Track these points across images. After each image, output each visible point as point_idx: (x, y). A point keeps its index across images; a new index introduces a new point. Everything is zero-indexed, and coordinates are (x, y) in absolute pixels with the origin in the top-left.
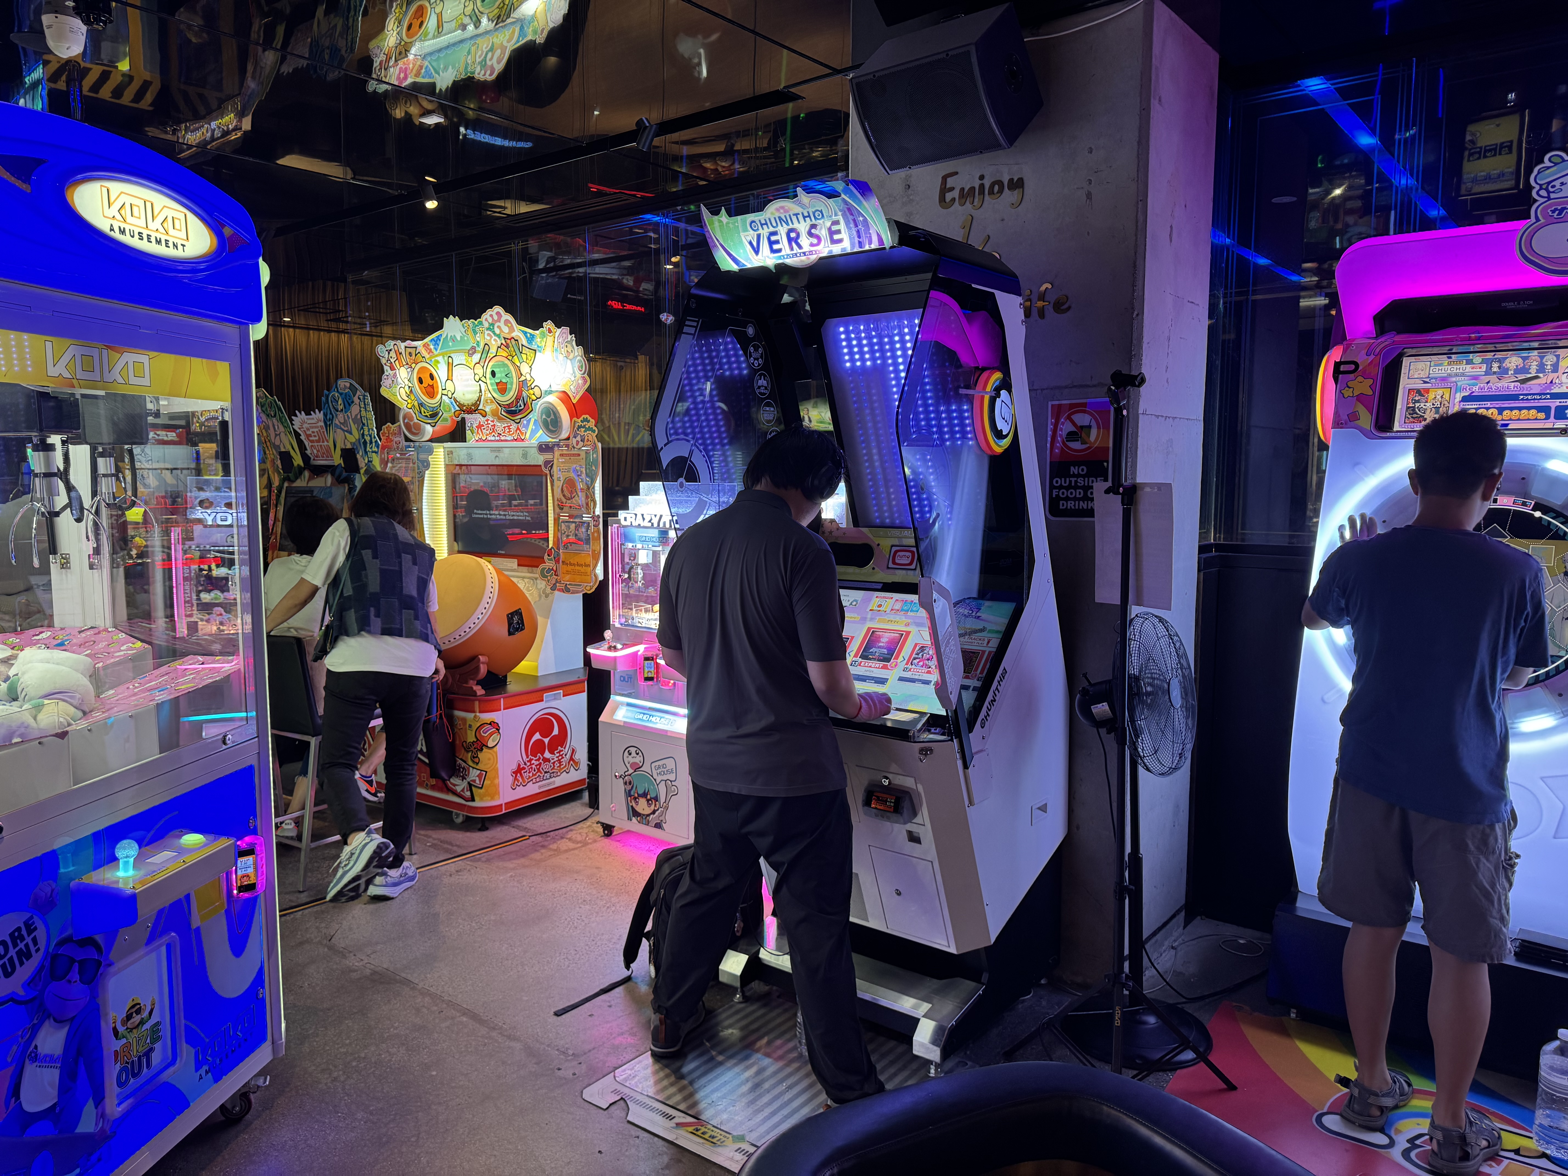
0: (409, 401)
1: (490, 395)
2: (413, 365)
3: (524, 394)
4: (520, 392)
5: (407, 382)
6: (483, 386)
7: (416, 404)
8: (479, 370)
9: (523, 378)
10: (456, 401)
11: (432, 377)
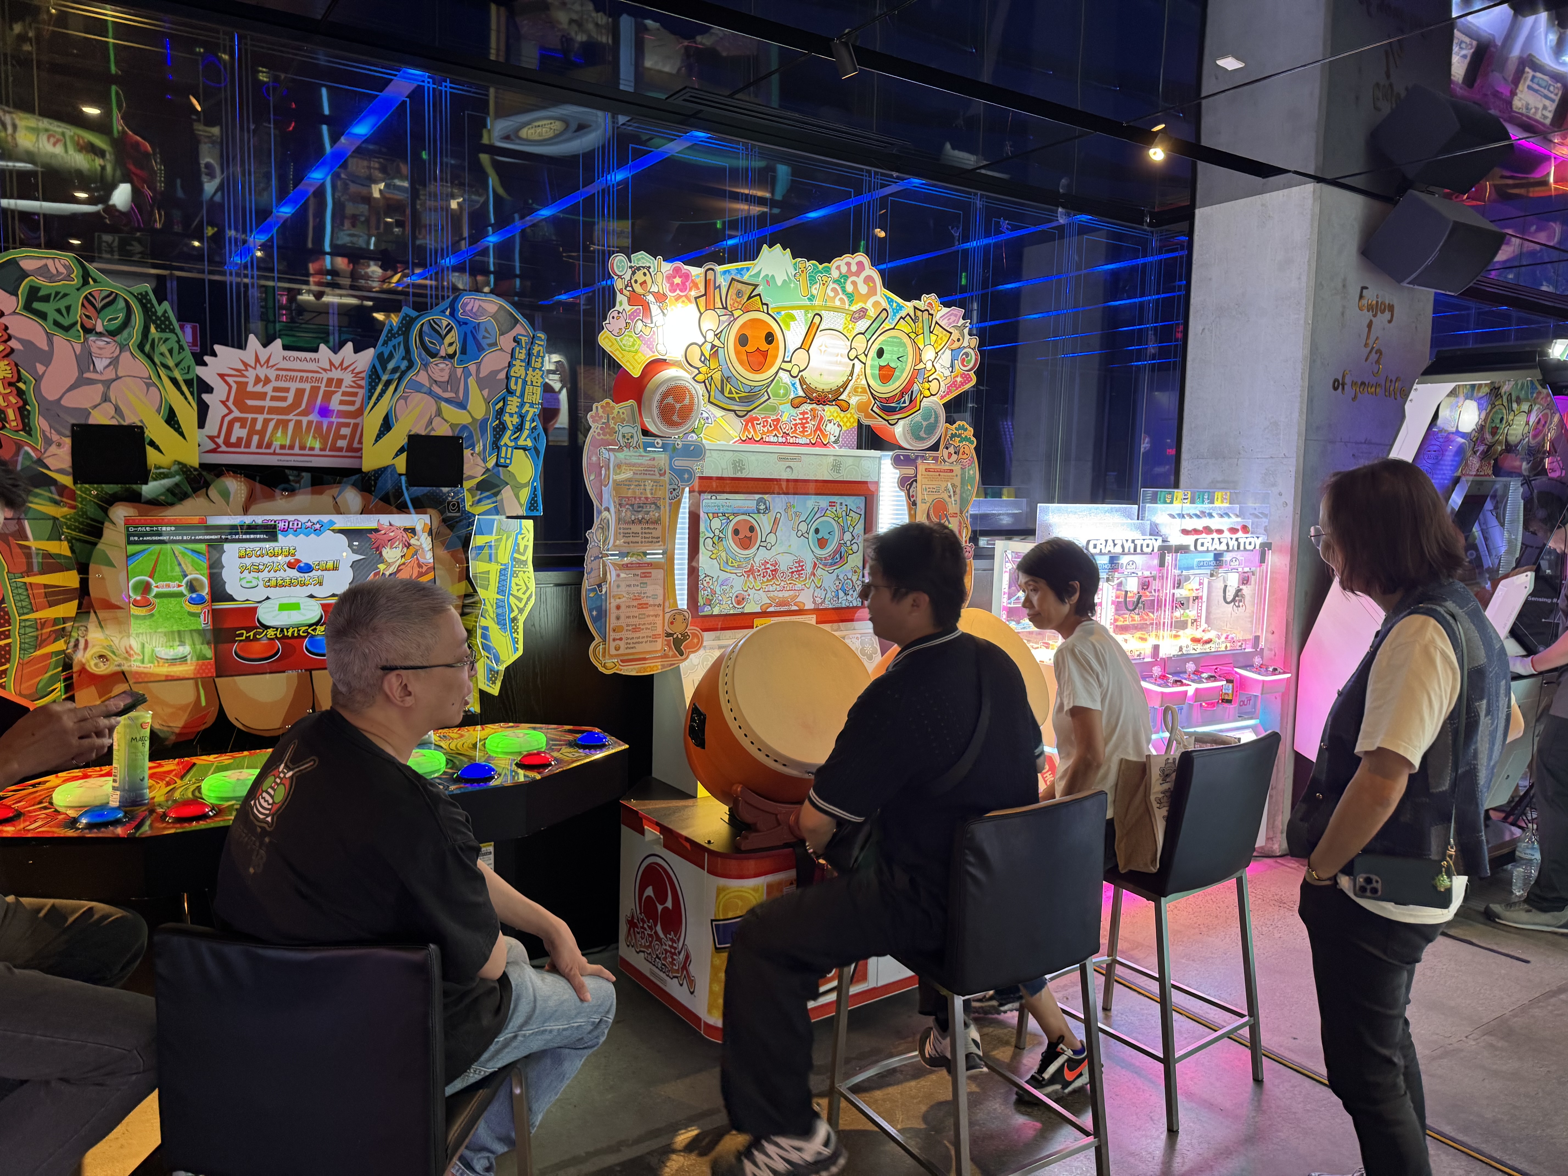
0: (704, 369)
1: (864, 382)
2: (737, 313)
3: (915, 387)
4: (911, 383)
5: (710, 336)
6: (858, 366)
7: (717, 376)
8: (860, 343)
9: (921, 366)
10: (802, 382)
11: (770, 338)
